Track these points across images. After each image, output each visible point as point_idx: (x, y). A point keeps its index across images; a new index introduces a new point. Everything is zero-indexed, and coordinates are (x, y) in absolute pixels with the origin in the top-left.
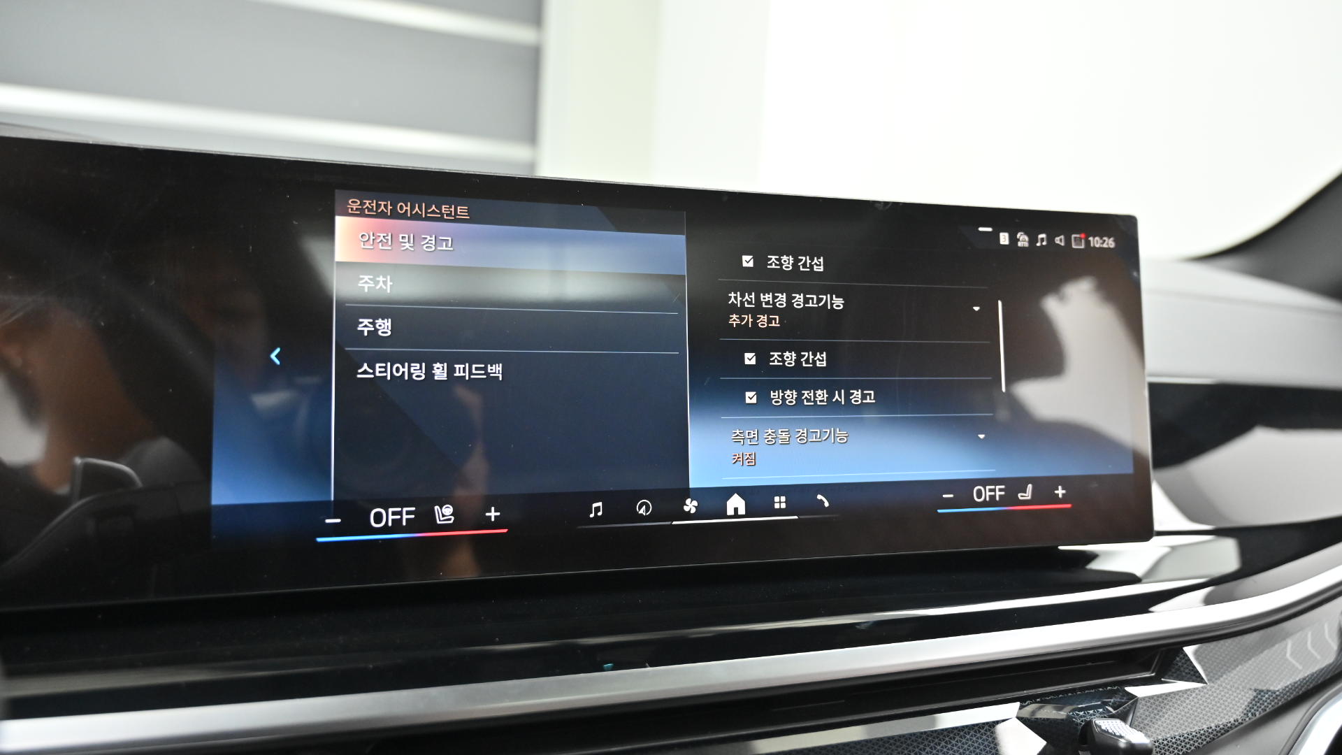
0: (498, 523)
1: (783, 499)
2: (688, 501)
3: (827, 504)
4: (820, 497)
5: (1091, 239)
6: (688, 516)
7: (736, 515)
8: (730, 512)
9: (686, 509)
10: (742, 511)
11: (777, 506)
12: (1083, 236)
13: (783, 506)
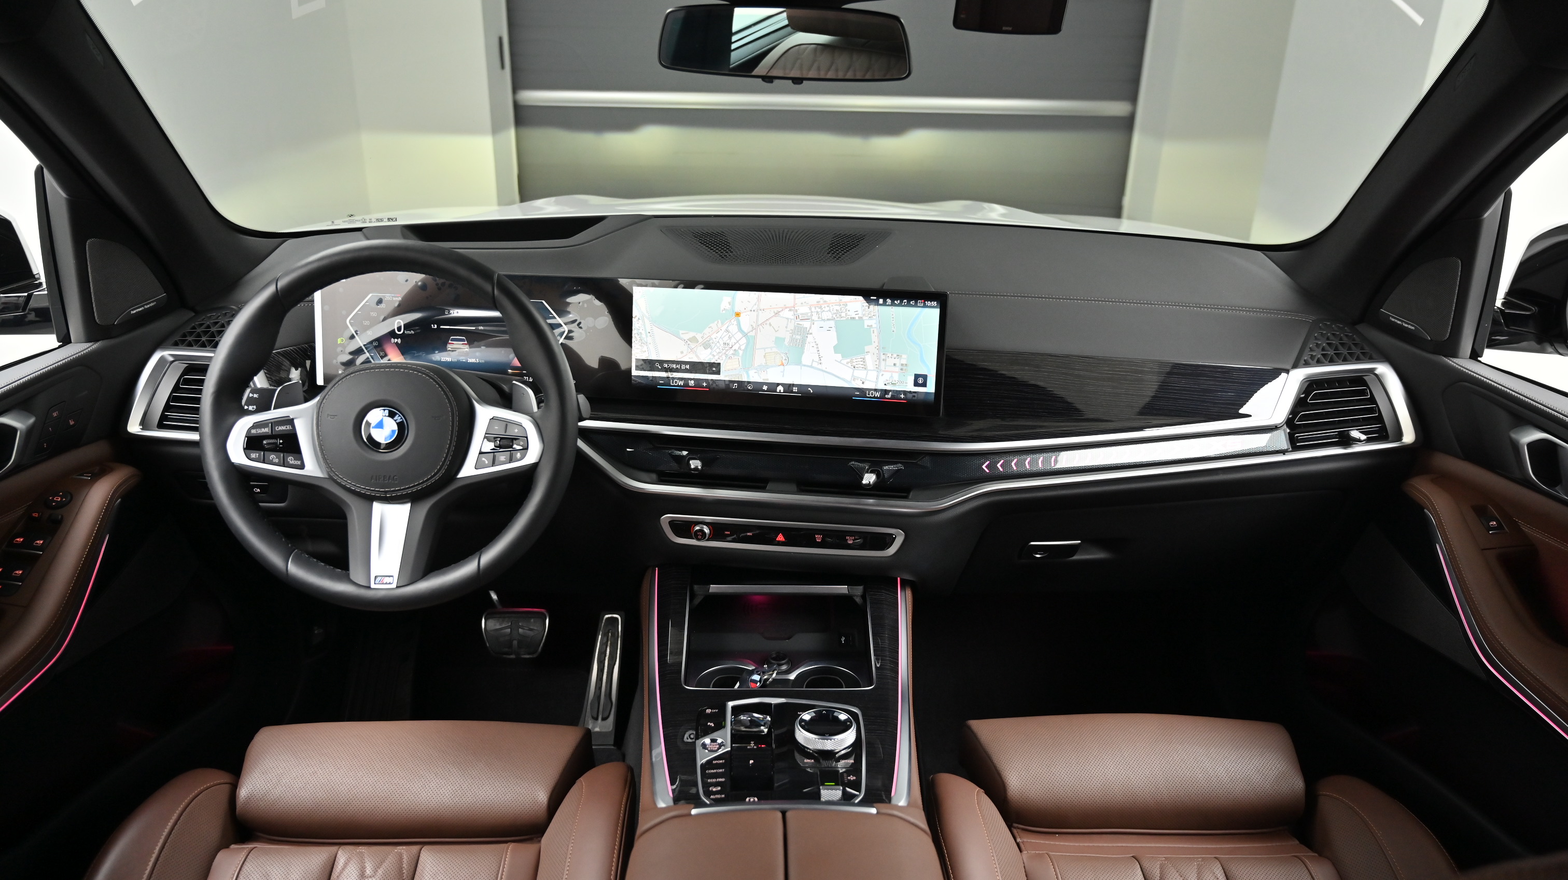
0: (706, 387)
1: (796, 388)
2: (764, 386)
3: (812, 392)
4: (809, 389)
5: (926, 302)
6: (764, 391)
7: (780, 392)
8: (778, 391)
9: (764, 388)
10: (782, 391)
11: (794, 391)
12: (923, 301)
13: (796, 391)
